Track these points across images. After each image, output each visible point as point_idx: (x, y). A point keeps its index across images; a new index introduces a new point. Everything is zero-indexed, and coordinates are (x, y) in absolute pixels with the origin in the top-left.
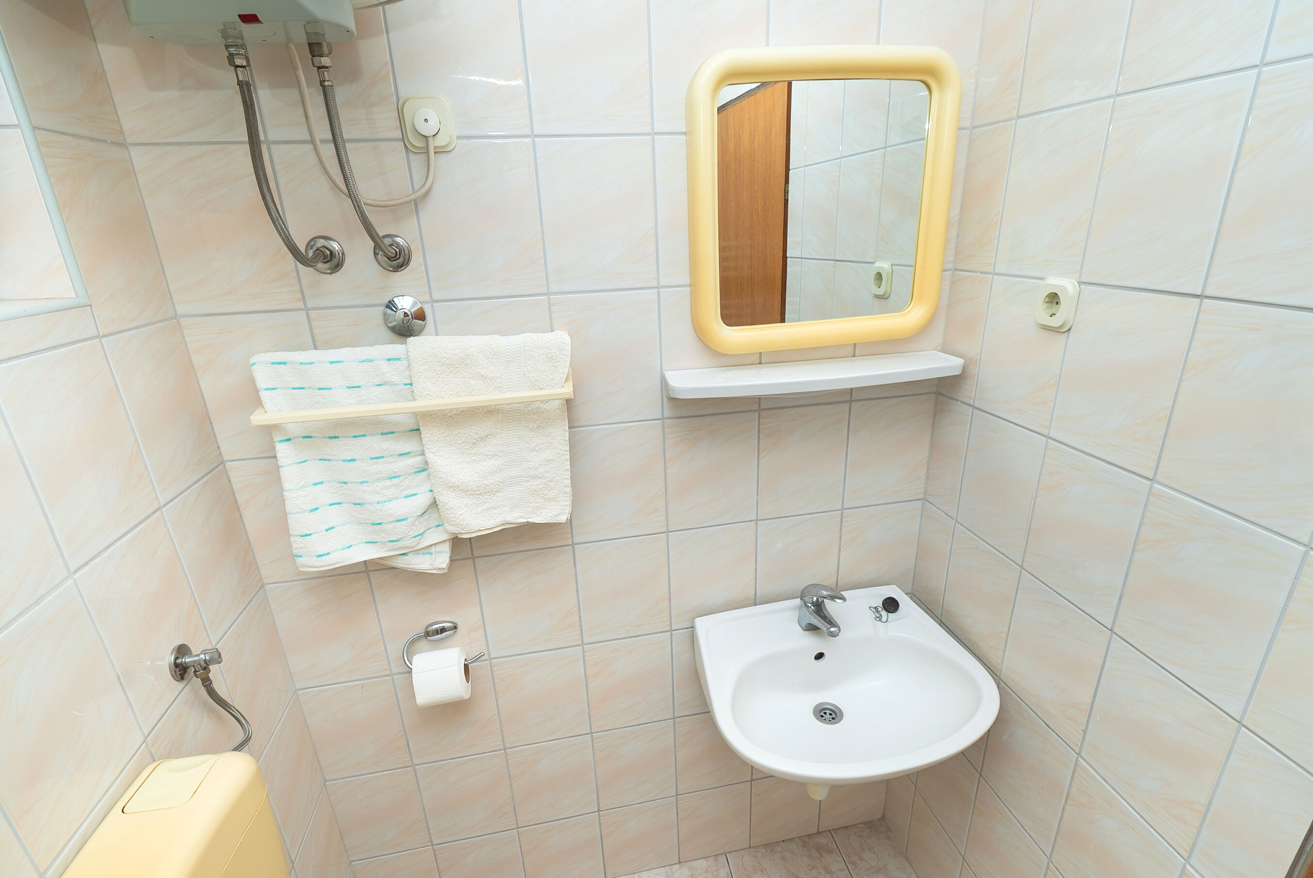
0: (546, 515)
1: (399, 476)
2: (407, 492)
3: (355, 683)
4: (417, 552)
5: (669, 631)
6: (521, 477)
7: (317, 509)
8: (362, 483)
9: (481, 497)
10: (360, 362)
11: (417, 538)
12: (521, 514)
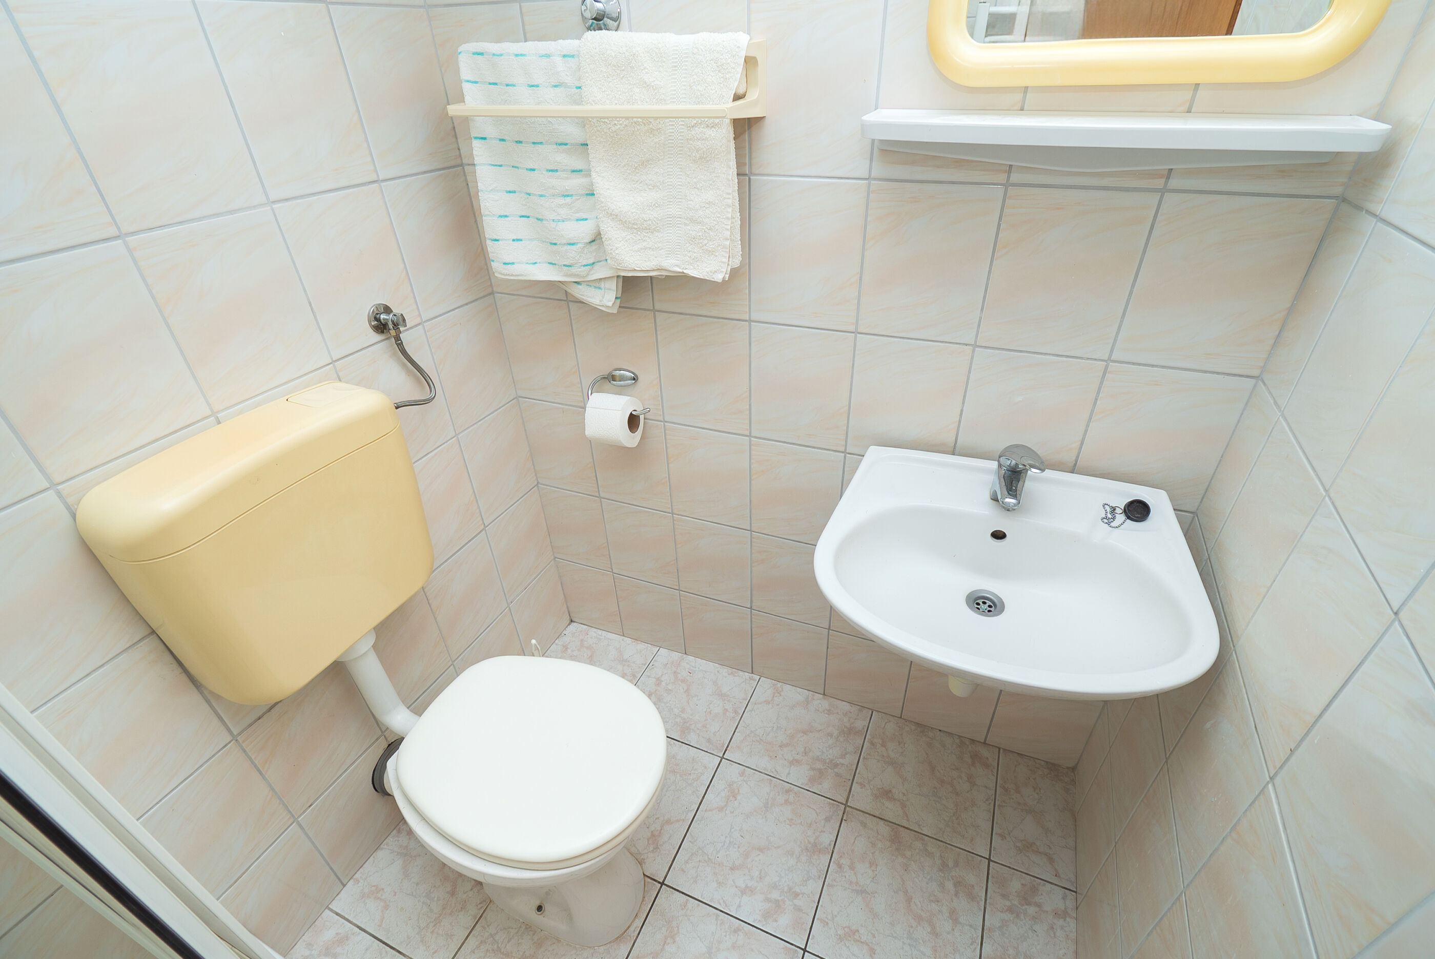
0: (702, 269)
1: (572, 195)
2: (578, 215)
3: (557, 405)
4: (589, 283)
5: (843, 452)
6: (680, 218)
7: (506, 216)
8: (541, 196)
9: (639, 233)
10: (540, 56)
11: (586, 267)
12: (677, 262)
